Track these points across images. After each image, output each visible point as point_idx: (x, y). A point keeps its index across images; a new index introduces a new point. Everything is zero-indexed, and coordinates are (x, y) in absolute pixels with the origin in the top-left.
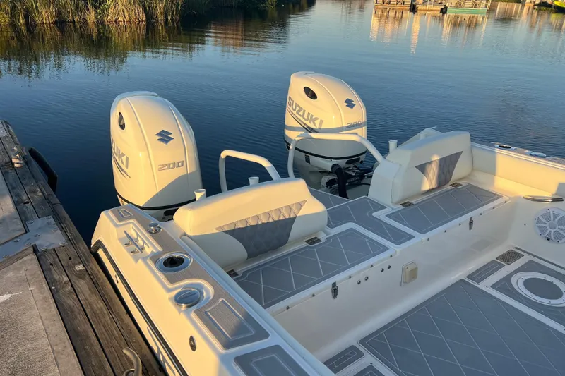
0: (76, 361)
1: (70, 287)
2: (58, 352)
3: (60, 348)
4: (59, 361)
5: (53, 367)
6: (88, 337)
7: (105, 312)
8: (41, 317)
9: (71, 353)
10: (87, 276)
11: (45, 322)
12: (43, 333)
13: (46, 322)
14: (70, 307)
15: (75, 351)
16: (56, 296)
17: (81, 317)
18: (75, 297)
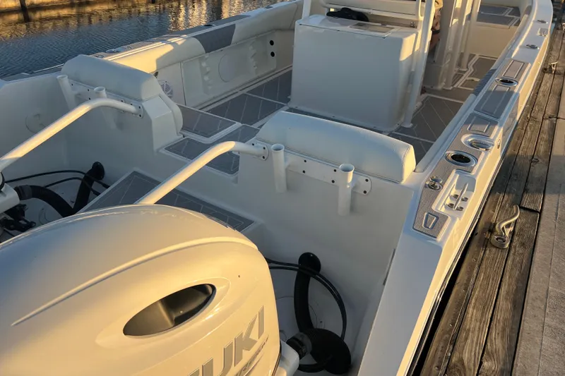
0: (531, 282)
1: (485, 364)
2: (541, 301)
3: (538, 303)
4: (545, 293)
5: (551, 294)
6: (508, 293)
7: (473, 301)
8: (541, 350)
9: (531, 291)
10: (454, 360)
11: (539, 342)
12: (547, 330)
13: (538, 340)
14: (502, 338)
15: (526, 292)
16: (509, 367)
17: (500, 316)
18: (489, 344)
